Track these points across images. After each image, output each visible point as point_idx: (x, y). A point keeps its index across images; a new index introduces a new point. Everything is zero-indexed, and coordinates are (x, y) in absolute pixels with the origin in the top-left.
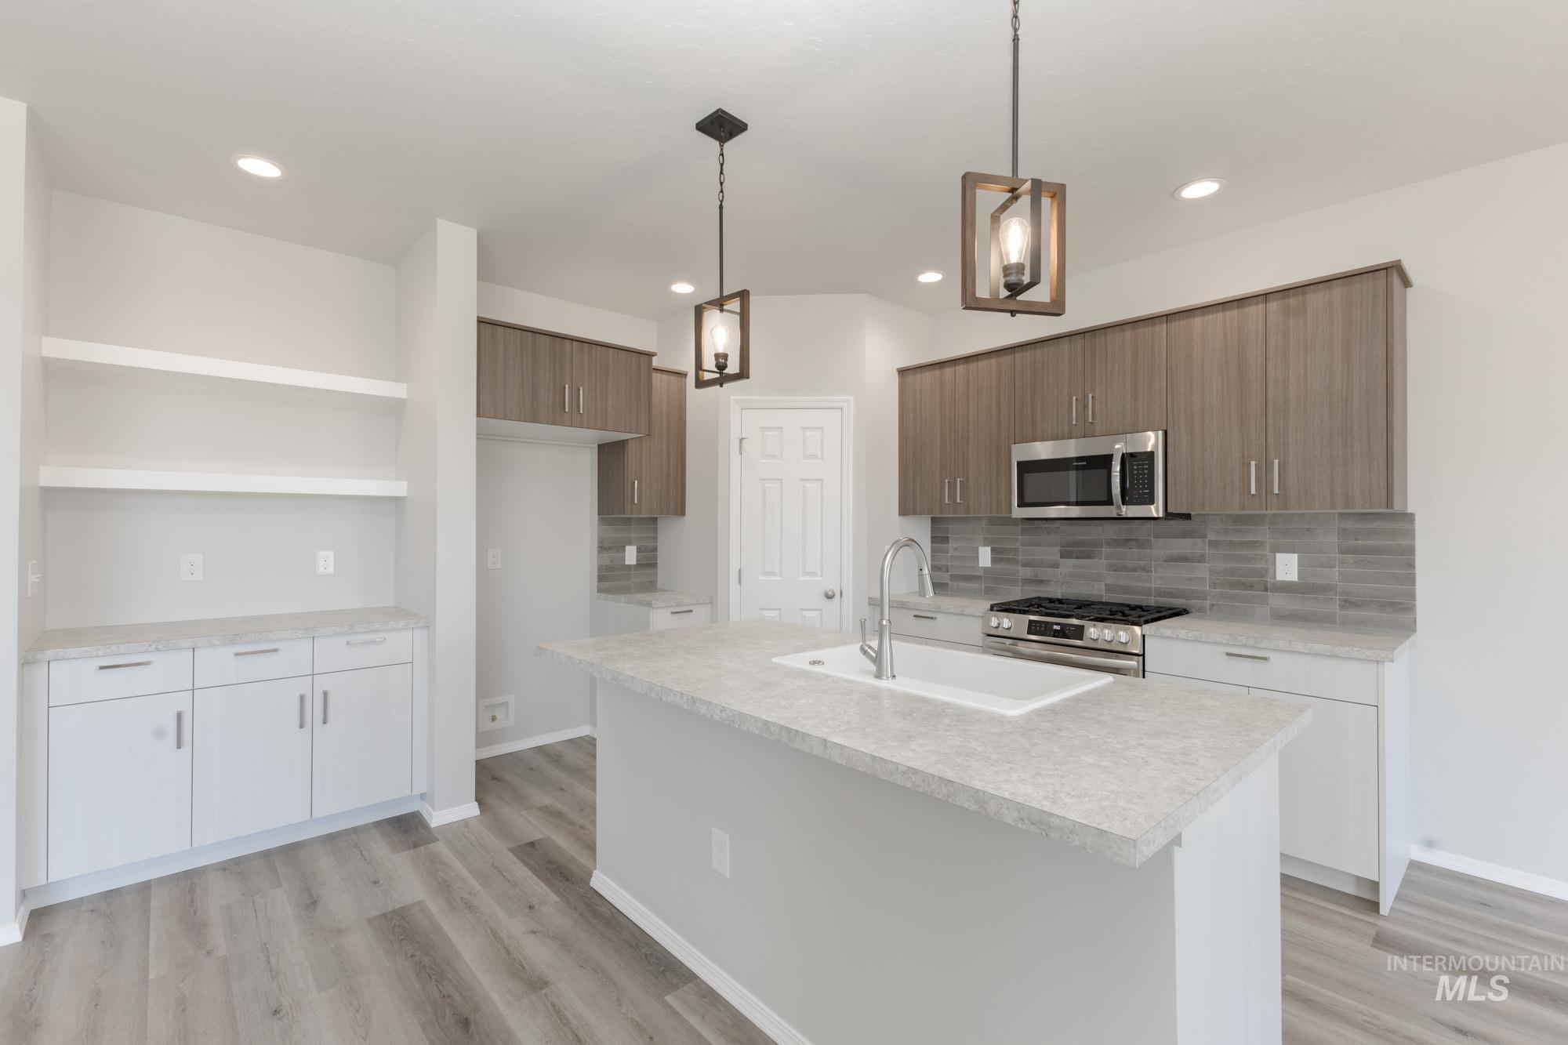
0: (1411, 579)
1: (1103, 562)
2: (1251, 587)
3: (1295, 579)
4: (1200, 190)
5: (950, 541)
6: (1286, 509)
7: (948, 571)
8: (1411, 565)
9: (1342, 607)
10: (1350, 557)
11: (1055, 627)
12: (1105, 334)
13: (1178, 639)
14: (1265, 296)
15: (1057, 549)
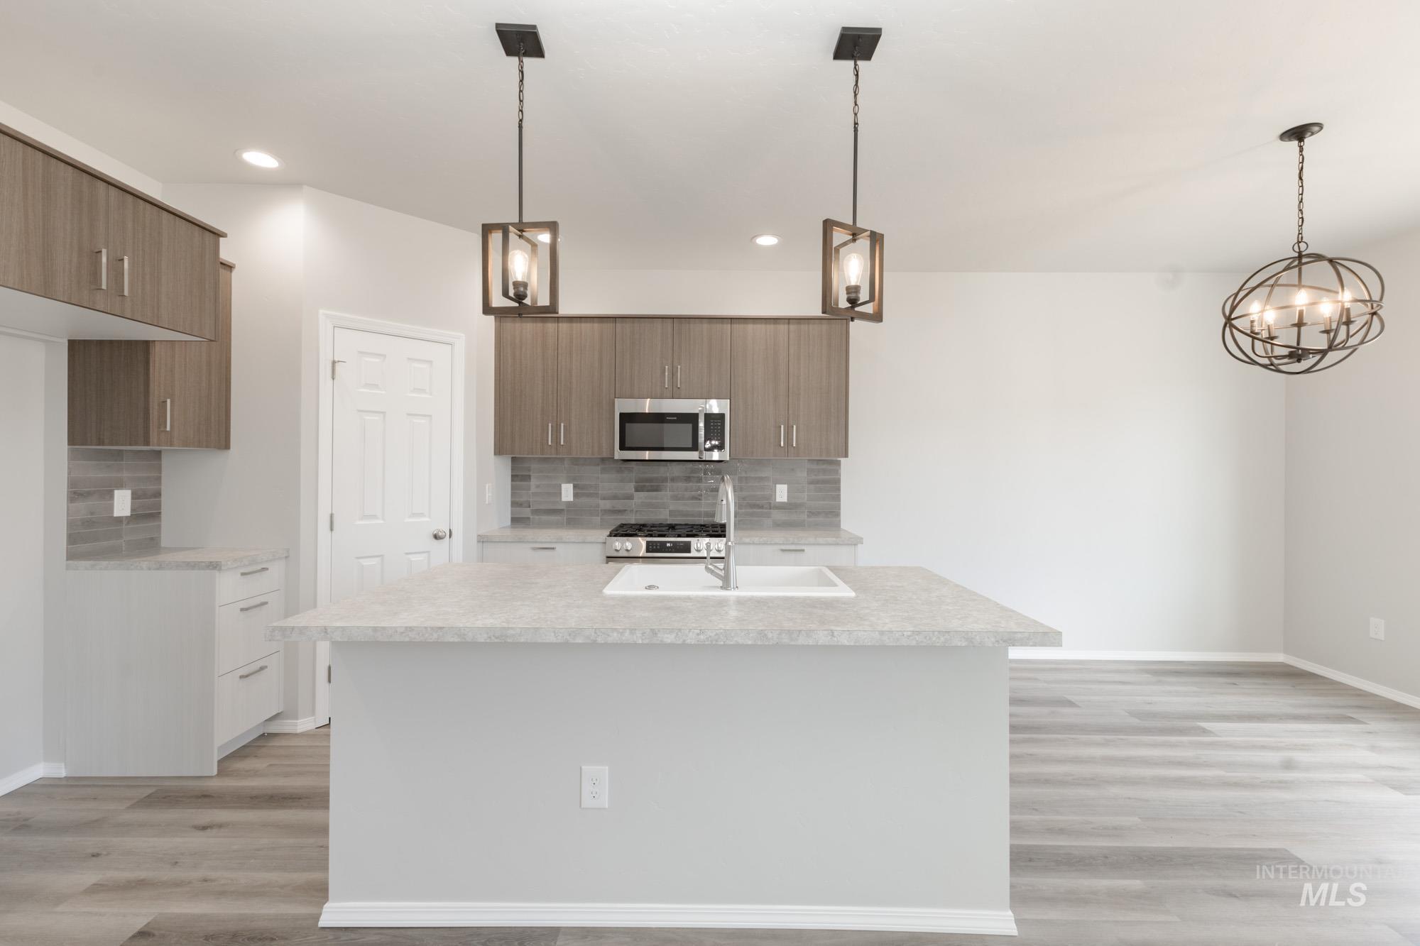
0: (838, 498)
1: (669, 493)
2: (762, 507)
3: (786, 501)
4: (767, 241)
5: (532, 478)
6: (798, 456)
7: (530, 507)
8: (839, 489)
9: (808, 516)
10: (812, 486)
11: (668, 545)
12: (689, 323)
13: (754, 544)
14: (789, 320)
15: (632, 485)
